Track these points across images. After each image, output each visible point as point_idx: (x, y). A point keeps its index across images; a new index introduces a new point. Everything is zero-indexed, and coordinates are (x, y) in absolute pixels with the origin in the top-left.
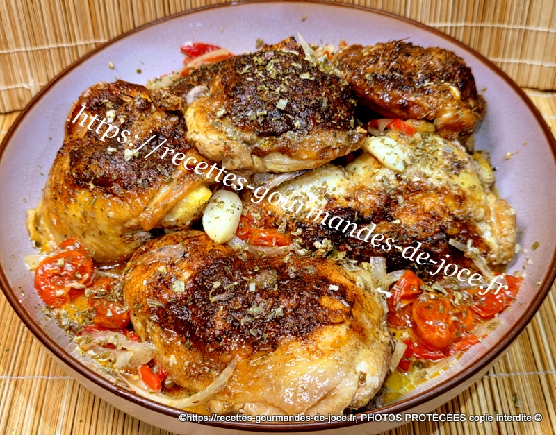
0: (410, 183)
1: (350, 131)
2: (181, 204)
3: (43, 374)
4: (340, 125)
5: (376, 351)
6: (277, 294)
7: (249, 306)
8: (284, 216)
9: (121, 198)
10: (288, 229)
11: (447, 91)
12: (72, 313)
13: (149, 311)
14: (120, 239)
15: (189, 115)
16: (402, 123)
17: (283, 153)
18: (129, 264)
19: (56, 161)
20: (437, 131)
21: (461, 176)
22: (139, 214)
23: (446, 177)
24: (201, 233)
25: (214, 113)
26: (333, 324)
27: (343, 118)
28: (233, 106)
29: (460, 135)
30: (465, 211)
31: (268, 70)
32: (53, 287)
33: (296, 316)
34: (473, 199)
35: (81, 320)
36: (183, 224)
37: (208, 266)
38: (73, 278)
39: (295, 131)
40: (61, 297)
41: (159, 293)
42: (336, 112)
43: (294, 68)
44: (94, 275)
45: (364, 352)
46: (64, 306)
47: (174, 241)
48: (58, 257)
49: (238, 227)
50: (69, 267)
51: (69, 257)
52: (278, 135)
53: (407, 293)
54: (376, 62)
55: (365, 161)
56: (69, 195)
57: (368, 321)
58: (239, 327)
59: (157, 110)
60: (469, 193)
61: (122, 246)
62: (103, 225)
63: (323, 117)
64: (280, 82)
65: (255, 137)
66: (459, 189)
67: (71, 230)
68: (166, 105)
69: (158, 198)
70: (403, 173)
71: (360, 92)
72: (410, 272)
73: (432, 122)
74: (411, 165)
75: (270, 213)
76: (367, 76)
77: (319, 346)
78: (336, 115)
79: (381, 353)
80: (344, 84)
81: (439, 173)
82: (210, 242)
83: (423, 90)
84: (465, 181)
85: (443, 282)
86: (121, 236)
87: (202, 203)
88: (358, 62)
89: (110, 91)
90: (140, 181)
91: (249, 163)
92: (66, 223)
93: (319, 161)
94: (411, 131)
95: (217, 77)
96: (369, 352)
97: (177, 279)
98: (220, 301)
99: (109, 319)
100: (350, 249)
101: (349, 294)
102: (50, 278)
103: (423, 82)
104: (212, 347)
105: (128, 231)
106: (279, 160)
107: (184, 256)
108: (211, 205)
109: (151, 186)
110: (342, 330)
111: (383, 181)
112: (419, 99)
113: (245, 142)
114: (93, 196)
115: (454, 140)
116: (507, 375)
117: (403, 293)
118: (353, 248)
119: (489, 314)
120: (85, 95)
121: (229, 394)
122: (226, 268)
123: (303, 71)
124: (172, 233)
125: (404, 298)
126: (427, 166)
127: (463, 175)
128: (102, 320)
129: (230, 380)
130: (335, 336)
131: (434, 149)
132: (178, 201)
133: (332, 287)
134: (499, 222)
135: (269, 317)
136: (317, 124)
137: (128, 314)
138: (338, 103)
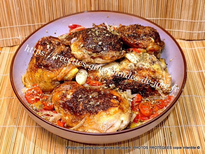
0: (138, 67)
1: (121, 51)
2: (69, 73)
3: (26, 125)
4: (117, 50)
5: (127, 115)
6: (98, 98)
7: (90, 102)
8: (101, 77)
9: (52, 71)
10: (101, 81)
11: (150, 40)
12: (36, 106)
13: (60, 104)
15: (72, 47)
16: (137, 49)
17: (100, 58)
18: (53, 91)
19: (31, 60)
20: (147, 52)
21: (154, 65)
22: (57, 76)
23: (150, 65)
24: (75, 82)
25: (80, 46)
26: (114, 107)
27: (118, 48)
28: (85, 44)
29: (154, 53)
30: (155, 76)
31: (96, 33)
32: (30, 98)
33: (103, 105)
34: (158, 72)
35: (39, 108)
36: (70, 79)
37: (77, 91)
38: (37, 95)
39: (104, 51)
40: (33, 101)
41: (63, 99)
42: (116, 46)
43: (104, 32)
44: (43, 95)
45: (123, 115)
46: (34, 104)
47: (67, 84)
48: (32, 89)
49: (86, 80)
50: (35, 92)
51: (35, 89)
52: (99, 52)
53: (138, 100)
54: (129, 31)
55: (125, 61)
56: (36, 70)
57: (125, 107)
58: (87, 108)
59: (62, 45)
60: (157, 70)
61: (51, 86)
62: (46, 79)
63: (112, 47)
64: (99, 37)
65: (92, 53)
66: (153, 69)
67: (36, 81)
68: (65, 43)
69: (63, 71)
70: (136, 64)
71: (124, 40)
72: (138, 94)
73: (145, 49)
74: (139, 62)
75: (96, 76)
76: (126, 35)
77: (110, 113)
79: (128, 115)
80: (119, 37)
81: (148, 64)
82: (78, 84)
83: (143, 39)
84: (155, 67)
85: (149, 98)
86: (51, 83)
87: (76, 72)
88: (124, 31)
89: (48, 39)
90: (57, 66)
91: (90, 61)
92: (34, 79)
93: (111, 60)
94: (139, 52)
95: (81, 35)
97: (68, 95)
98: (81, 101)
99: (48, 106)
100: (120, 87)
101: (119, 99)
102: (30, 95)
103: (143, 37)
104: (79, 113)
105: (53, 81)
106: (99, 60)
107: (70, 88)
108: (78, 73)
109: (60, 67)
110: (117, 109)
111: (130, 67)
112: (141, 42)
113: (89, 54)
114: (43, 70)
115: (152, 54)
116: (169, 127)
117: (136, 100)
119: (162, 107)
120: (40, 41)
121: (84, 127)
122: (83, 91)
123: (106, 33)
124: (66, 82)
125: (136, 102)
126: (144, 62)
127: (155, 65)
128: (46, 107)
129: (84, 123)
130: (115, 110)
131: (146, 57)
132: (69, 72)
133: (114, 97)
134: (166, 79)
135: (95, 105)
136: (110, 49)
137: (54, 105)
138: (117, 43)
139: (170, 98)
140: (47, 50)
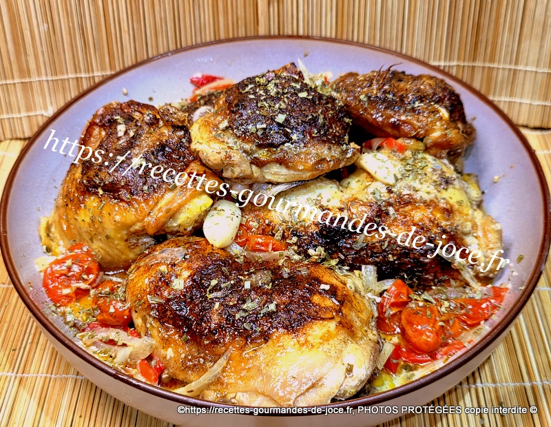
0: (400, 196)
1: (345, 146)
2: (183, 210)
3: (47, 373)
4: (335, 140)
5: (364, 346)
6: (271, 291)
7: (244, 302)
8: (281, 225)
9: (127, 203)
10: (284, 237)
11: (435, 112)
12: (75, 312)
13: (150, 307)
14: (126, 243)
15: (195, 131)
16: (394, 141)
17: (280, 164)
18: (132, 267)
19: (69, 172)
20: (427, 150)
21: (449, 191)
22: (144, 219)
23: (435, 191)
24: (202, 239)
25: (217, 126)
26: (323, 319)
27: (337, 134)
28: (235, 120)
29: (448, 153)
30: (452, 224)
31: (269, 89)
32: (60, 286)
33: (288, 312)
34: (461, 213)
35: (85, 318)
36: (185, 230)
37: (206, 267)
38: (80, 279)
39: (292, 144)
40: (67, 296)
41: (160, 290)
42: (331, 127)
43: (293, 87)
44: (99, 277)
45: (352, 346)
46: (70, 305)
47: (176, 245)
48: (67, 258)
49: (237, 234)
50: (76, 269)
51: (76, 260)
52: (277, 146)
53: (397, 300)
54: (370, 86)
55: (358, 176)
56: (80, 201)
57: (357, 320)
58: (233, 321)
59: (165, 125)
60: (456, 207)
61: (127, 251)
62: (110, 228)
63: (319, 132)
64: (279, 99)
65: (254, 148)
66: (447, 203)
67: (80, 235)
68: (173, 120)
69: (162, 203)
70: (394, 186)
71: (355, 112)
72: (399, 281)
73: (422, 140)
74: (401, 179)
75: (267, 222)
76: (362, 97)
77: (309, 338)
78: (331, 130)
79: (369, 349)
80: (340, 104)
81: (428, 187)
82: (210, 246)
83: (413, 110)
84: (453, 196)
85: (431, 292)
86: (126, 241)
87: (204, 209)
88: (354, 86)
89: (122, 109)
90: (146, 188)
91: (248, 172)
92: (75, 228)
93: (315, 173)
94: (402, 149)
95: (222, 96)
96: (356, 346)
97: (177, 278)
98: (216, 298)
99: (111, 315)
100: (343, 257)
101: (339, 293)
102: (58, 278)
103: (414, 103)
104: (208, 339)
105: (133, 235)
106: (276, 170)
107: (184, 258)
108: (211, 213)
109: (156, 192)
110: (332, 325)
111: (374, 194)
112: (409, 118)
113: (245, 152)
115: (443, 158)
116: (494, 385)
117: (393, 300)
118: (346, 256)
119: (475, 322)
120: (99, 113)
121: (222, 384)
122: (223, 268)
123: (301, 90)
124: (174, 238)
125: (393, 305)
126: (417, 181)
127: (451, 190)
128: (105, 316)
129: (224, 370)
130: (325, 330)
131: (423, 164)
132: (181, 206)
133: (323, 286)
134: (485, 235)
135: (262, 312)
136: (312, 138)
137: (130, 311)
138: (333, 120)
139: (498, 294)
140: (119, 139)
